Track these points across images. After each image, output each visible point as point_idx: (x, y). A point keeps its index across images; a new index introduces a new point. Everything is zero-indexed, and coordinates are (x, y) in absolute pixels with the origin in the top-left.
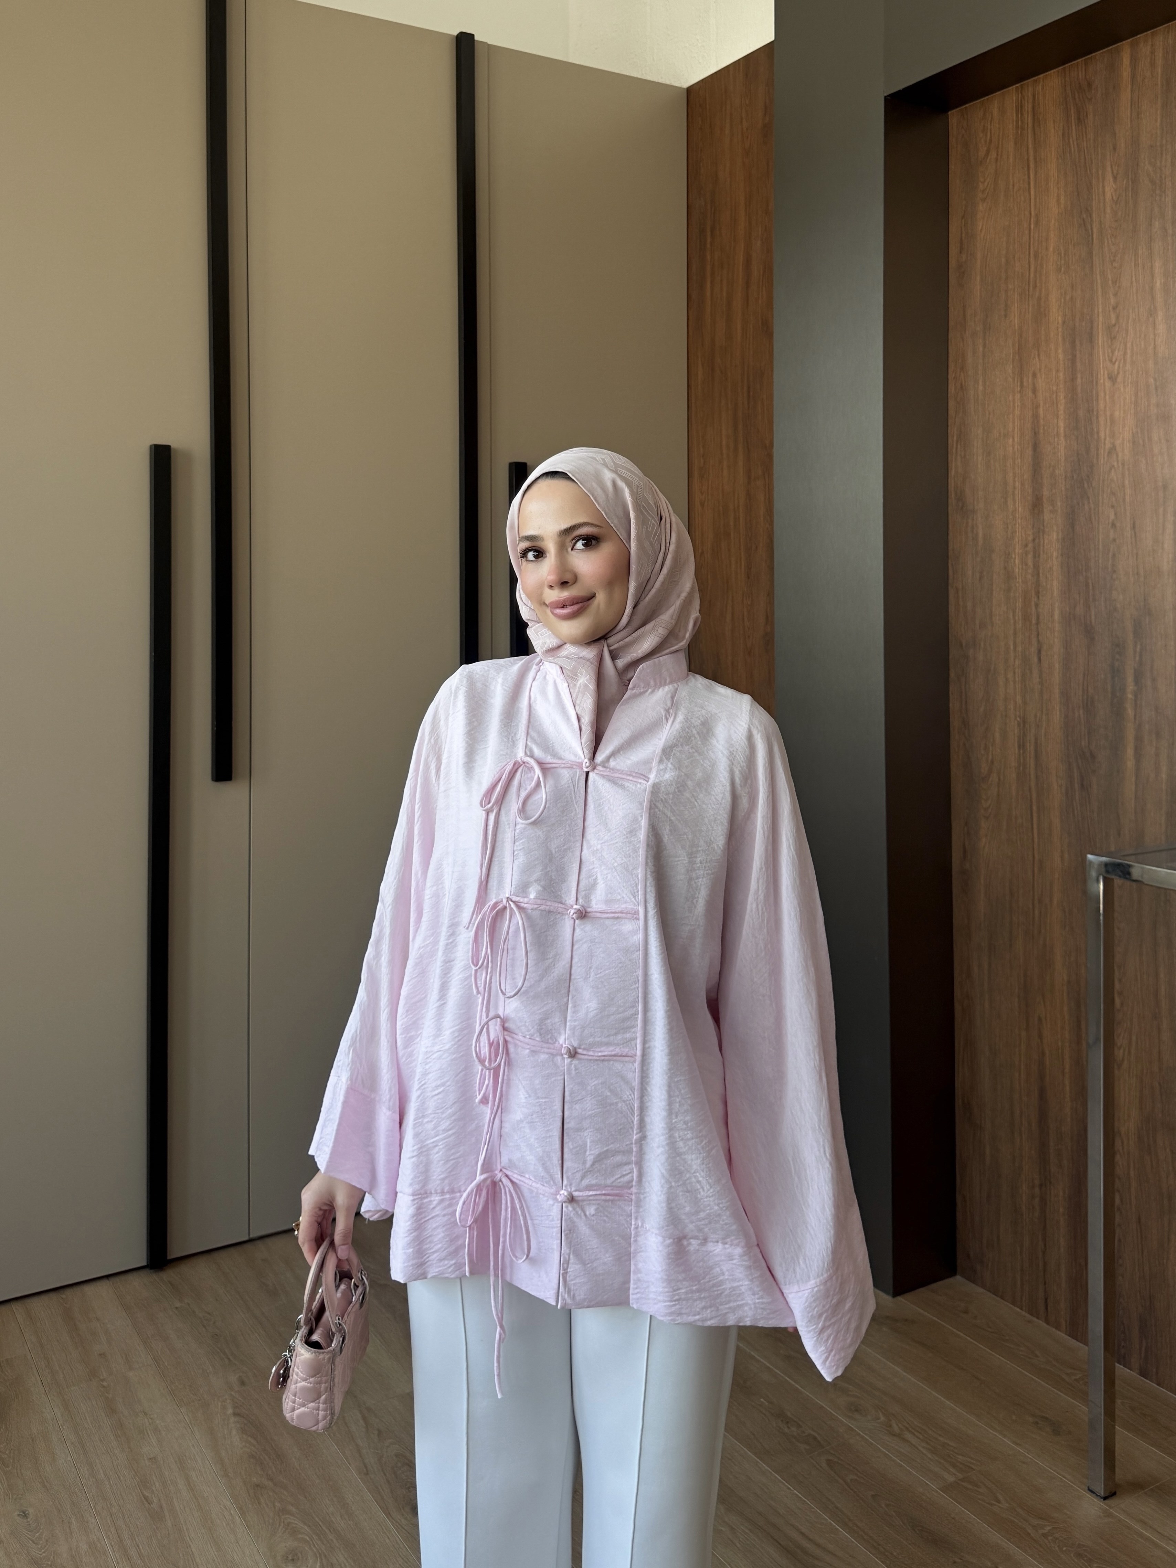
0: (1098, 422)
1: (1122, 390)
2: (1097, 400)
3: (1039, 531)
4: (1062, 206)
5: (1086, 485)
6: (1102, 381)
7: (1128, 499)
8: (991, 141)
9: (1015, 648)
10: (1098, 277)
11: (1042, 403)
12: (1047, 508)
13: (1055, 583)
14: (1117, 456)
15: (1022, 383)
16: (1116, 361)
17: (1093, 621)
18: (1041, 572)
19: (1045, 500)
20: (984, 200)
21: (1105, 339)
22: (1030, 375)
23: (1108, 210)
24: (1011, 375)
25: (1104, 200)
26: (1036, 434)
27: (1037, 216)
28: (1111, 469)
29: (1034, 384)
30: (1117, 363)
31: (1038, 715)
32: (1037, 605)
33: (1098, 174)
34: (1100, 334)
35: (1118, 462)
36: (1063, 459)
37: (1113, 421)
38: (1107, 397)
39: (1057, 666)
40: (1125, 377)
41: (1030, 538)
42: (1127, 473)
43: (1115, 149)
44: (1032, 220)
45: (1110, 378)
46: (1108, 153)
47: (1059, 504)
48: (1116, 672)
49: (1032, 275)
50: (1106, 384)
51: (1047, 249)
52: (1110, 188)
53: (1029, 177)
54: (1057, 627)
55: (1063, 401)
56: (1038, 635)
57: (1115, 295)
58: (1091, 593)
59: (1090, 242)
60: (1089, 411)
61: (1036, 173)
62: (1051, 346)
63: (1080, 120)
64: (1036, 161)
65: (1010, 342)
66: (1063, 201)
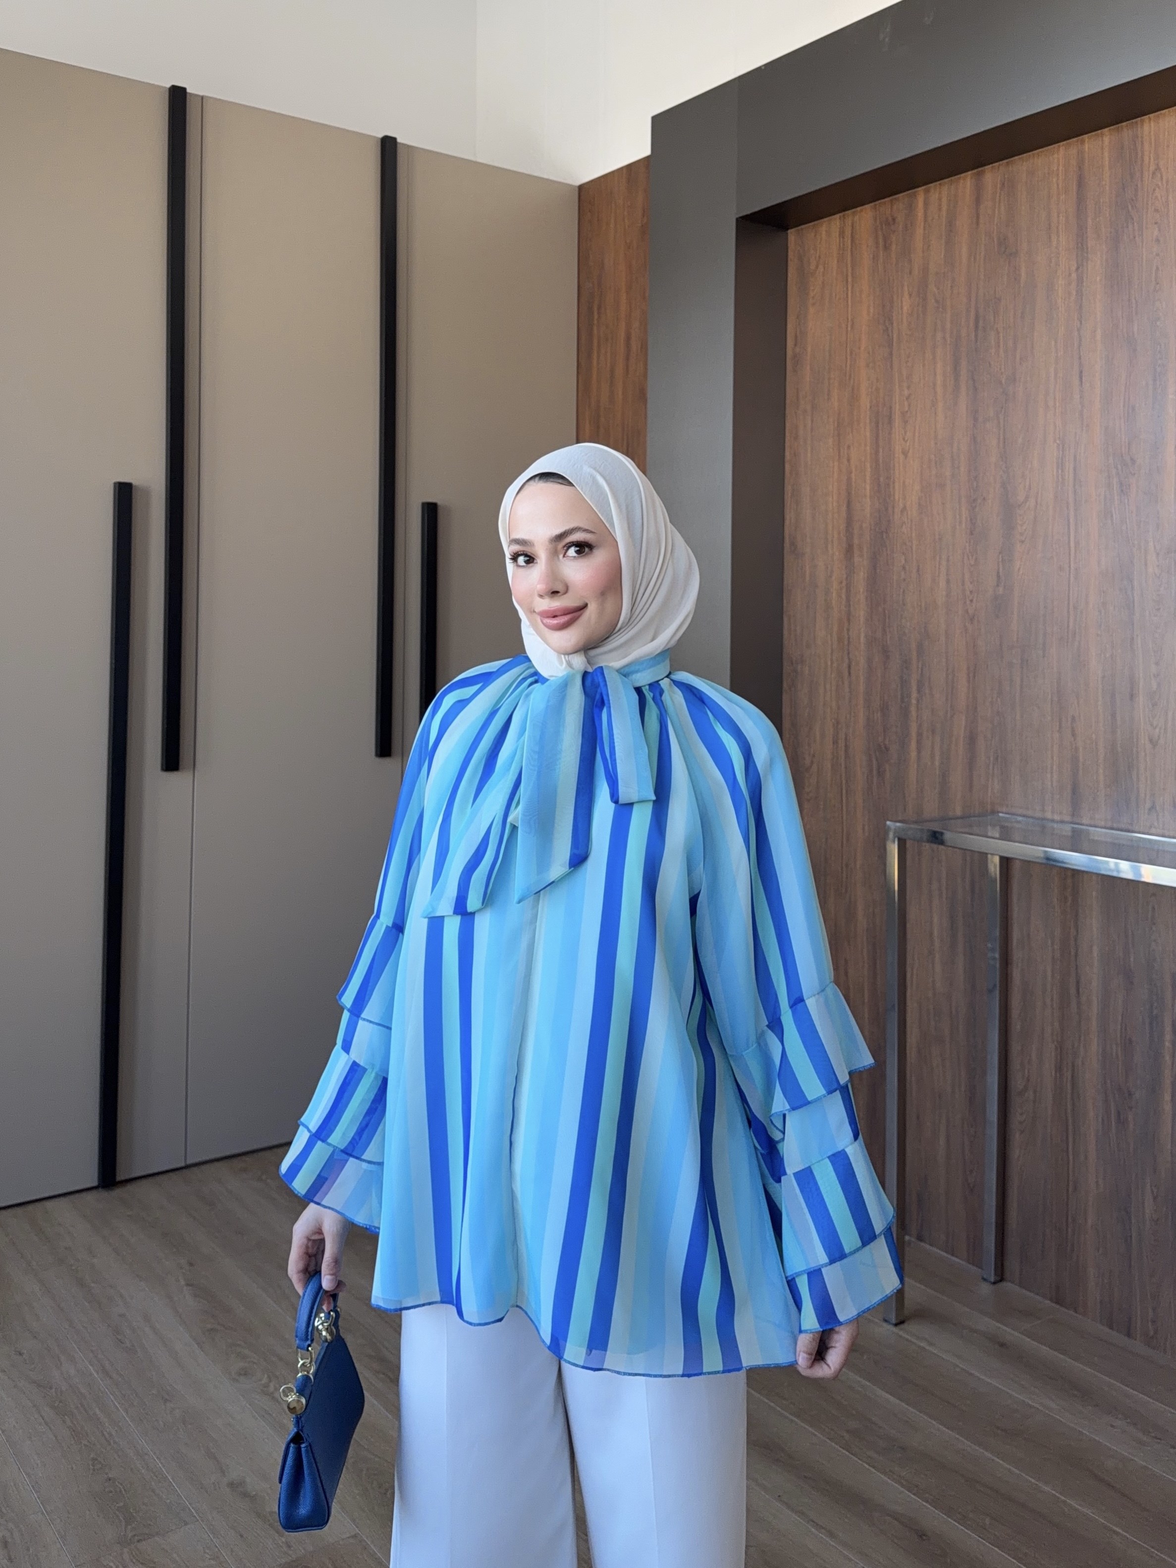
0: (894, 487)
2: (894, 469)
3: (850, 570)
4: (871, 315)
5: (884, 537)
6: (897, 455)
7: (914, 548)
8: (820, 257)
9: (832, 663)
10: (897, 373)
11: (854, 470)
12: (856, 552)
13: (862, 613)
14: (907, 513)
15: (839, 453)
17: (888, 642)
18: (851, 603)
19: (855, 546)
20: (814, 304)
21: (901, 423)
22: (846, 447)
23: (905, 320)
24: (832, 446)
25: (902, 312)
26: (849, 494)
27: (852, 320)
28: (902, 526)
29: (848, 454)
30: (908, 442)
31: (848, 716)
32: (848, 630)
33: (898, 292)
34: (897, 418)
35: (908, 518)
36: (868, 515)
37: (904, 487)
38: (901, 468)
39: (862, 678)
40: (914, 453)
41: (845, 576)
42: (914, 527)
43: (910, 273)
44: (849, 324)
45: (903, 453)
46: (906, 275)
47: (865, 550)
48: (904, 683)
49: (848, 367)
50: (900, 457)
51: (859, 348)
52: (906, 304)
53: (847, 288)
54: (862, 647)
55: (869, 470)
56: (848, 654)
57: (908, 388)
58: (887, 620)
59: (890, 345)
60: (888, 478)
61: (853, 286)
62: (862, 425)
63: (886, 248)
64: (853, 277)
65: (831, 420)
66: (872, 311)
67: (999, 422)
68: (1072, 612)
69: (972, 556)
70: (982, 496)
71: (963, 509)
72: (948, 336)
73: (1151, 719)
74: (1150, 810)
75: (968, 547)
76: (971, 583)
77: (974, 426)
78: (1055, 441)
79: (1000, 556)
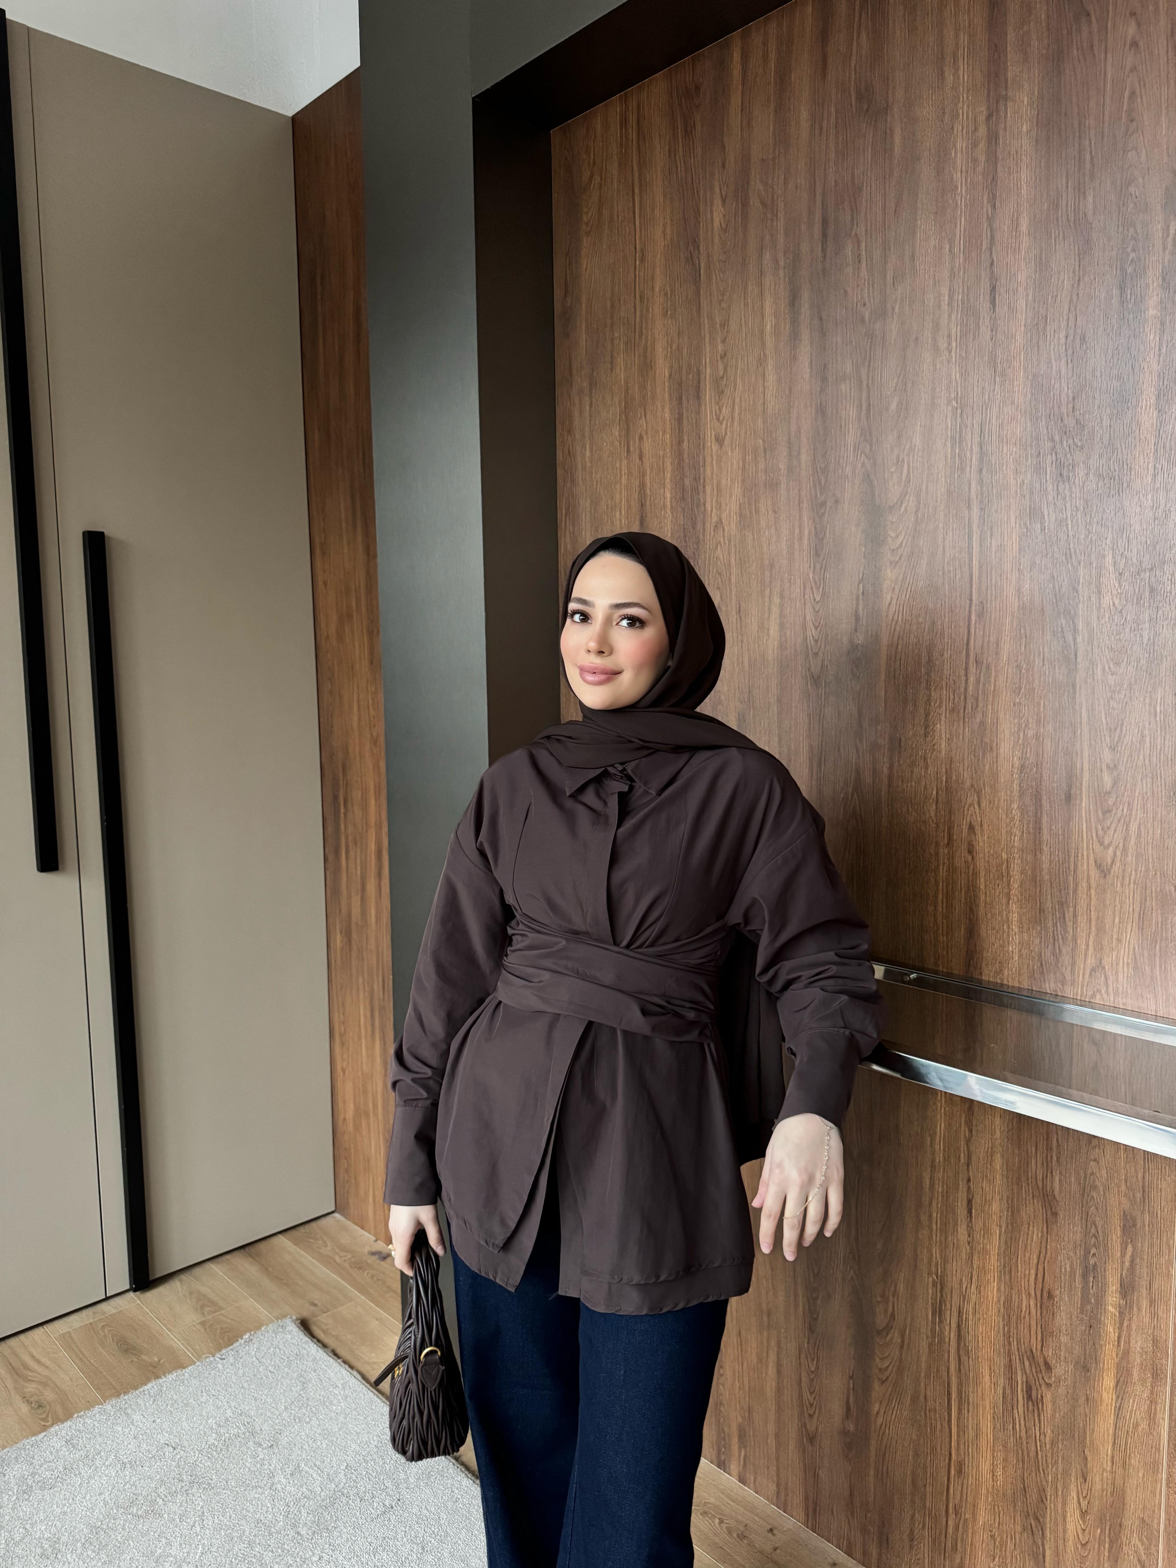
0: (704, 492)
1: (730, 453)
2: (704, 466)
4: (668, 238)
6: (709, 444)
7: (733, 580)
8: (594, 163)
10: (706, 321)
11: (648, 470)
14: (724, 531)
15: (628, 447)
16: (723, 420)
20: (588, 234)
21: (713, 394)
22: (637, 438)
23: (717, 240)
24: (618, 438)
25: (712, 230)
26: (642, 505)
27: (642, 250)
28: (717, 547)
29: (640, 448)
30: (725, 422)
33: (706, 197)
34: (708, 388)
35: (724, 537)
37: (719, 490)
38: (714, 462)
40: (732, 439)
42: (733, 549)
43: (724, 165)
44: (637, 255)
45: (717, 440)
46: (717, 171)
49: (638, 320)
50: (713, 447)
51: (653, 289)
52: (717, 214)
53: (634, 204)
55: (669, 468)
57: (724, 341)
59: (696, 281)
60: (696, 479)
61: (641, 198)
62: (659, 404)
63: (688, 133)
64: (641, 186)
65: (616, 400)
66: (668, 231)
67: (861, 382)
68: (972, 669)
69: (818, 588)
70: (834, 495)
71: (805, 519)
72: (781, 256)
73: (1100, 832)
74: (1093, 970)
75: (811, 576)
76: (816, 628)
77: (823, 390)
78: (949, 403)
79: (861, 586)
